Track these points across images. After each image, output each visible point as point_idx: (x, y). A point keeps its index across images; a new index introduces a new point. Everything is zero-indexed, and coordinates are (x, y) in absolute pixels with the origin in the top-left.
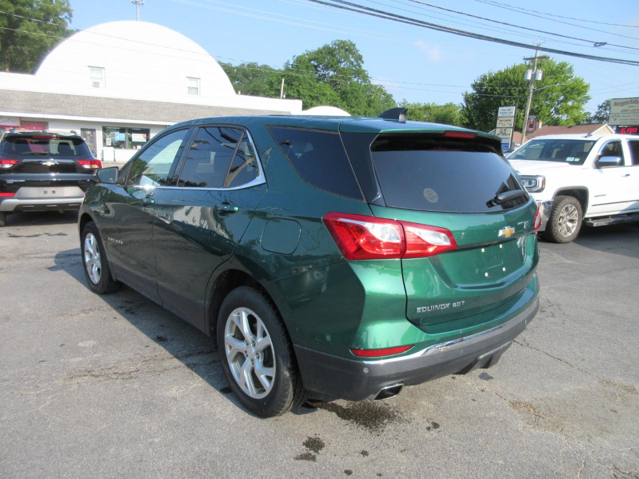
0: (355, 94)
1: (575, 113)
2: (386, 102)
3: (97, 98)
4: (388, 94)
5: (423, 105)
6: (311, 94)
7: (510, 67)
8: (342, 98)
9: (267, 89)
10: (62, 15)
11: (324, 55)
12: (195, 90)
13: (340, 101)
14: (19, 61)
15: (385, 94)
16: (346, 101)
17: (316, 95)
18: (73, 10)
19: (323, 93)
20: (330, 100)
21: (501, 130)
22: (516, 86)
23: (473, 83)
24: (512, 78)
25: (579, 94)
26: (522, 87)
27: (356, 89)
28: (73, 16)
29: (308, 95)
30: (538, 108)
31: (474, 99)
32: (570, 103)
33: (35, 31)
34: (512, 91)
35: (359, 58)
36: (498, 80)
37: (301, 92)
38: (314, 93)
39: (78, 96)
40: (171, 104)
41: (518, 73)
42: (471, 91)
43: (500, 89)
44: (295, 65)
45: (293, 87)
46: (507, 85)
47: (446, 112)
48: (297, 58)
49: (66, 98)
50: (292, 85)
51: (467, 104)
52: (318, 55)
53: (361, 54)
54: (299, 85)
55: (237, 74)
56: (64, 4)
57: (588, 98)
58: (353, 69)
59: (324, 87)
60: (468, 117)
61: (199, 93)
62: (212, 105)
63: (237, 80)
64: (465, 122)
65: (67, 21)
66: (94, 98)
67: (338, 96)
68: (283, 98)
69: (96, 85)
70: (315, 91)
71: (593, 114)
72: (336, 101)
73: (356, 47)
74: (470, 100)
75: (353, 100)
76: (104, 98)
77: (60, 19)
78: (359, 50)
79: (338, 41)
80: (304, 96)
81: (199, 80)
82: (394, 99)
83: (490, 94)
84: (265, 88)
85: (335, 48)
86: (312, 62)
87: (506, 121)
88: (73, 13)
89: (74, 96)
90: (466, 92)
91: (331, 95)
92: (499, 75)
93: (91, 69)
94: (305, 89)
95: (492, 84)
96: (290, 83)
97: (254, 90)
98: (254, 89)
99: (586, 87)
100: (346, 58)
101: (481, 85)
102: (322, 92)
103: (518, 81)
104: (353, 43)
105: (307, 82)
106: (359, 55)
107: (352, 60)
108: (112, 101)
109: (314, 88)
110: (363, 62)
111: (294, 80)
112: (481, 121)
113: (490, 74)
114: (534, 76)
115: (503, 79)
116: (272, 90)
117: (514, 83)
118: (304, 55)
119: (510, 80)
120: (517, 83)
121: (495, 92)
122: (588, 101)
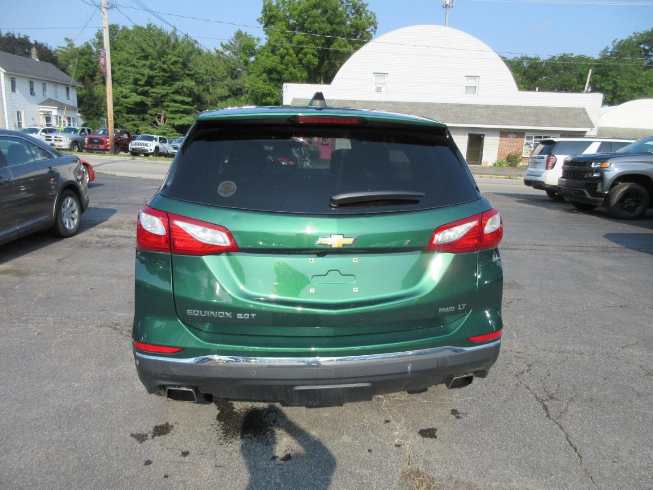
3: (378, 102)
9: (574, 83)
10: (368, 29)
12: (472, 89)
14: (331, 73)
17: (640, 86)
18: (378, 23)
28: (378, 29)
33: (345, 46)
38: (638, 83)
39: (362, 101)
40: (446, 104)
44: (615, 52)
45: (608, 78)
48: (620, 43)
49: (352, 104)
50: (608, 75)
54: (617, 76)
55: (545, 68)
56: (371, 18)
61: (476, 92)
62: (489, 104)
63: (545, 76)
65: (372, 33)
66: (375, 102)
68: (587, 92)
69: (379, 90)
70: (639, 82)
76: (384, 102)
77: (367, 32)
80: (622, 88)
81: (478, 78)
84: (572, 82)
86: (642, 46)
88: (378, 25)
89: (359, 101)
93: (376, 76)
96: (606, 74)
97: (563, 86)
98: (562, 84)
102: (649, 82)
105: (628, 71)
108: (391, 105)
111: (611, 70)
116: (581, 83)
118: (631, 38)
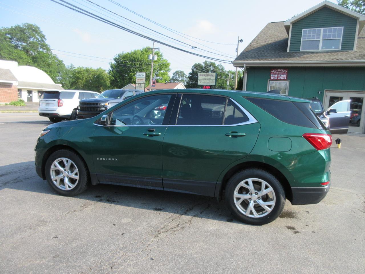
0: (43, 59)
1: (165, 77)
2: (59, 65)
4: (60, 60)
5: (85, 68)
6: (11, 57)
7: (133, 51)
8: (33, 61)
11: (17, 32)
13: (33, 63)
15: (57, 60)
16: (37, 63)
19: (20, 57)
20: (25, 62)
21: (139, 85)
22: (138, 61)
23: (114, 58)
24: (135, 57)
25: (166, 67)
26: (140, 62)
27: (43, 56)
29: (8, 57)
30: (149, 73)
31: (116, 67)
32: (162, 71)
34: (136, 64)
35: (43, 37)
36: (128, 57)
37: (3, 55)
41: (138, 55)
42: (114, 62)
43: (129, 63)
46: (132, 60)
47: (99, 73)
51: (112, 69)
52: (12, 31)
53: (43, 34)
57: (170, 70)
58: (39, 43)
59: (21, 53)
60: (114, 76)
64: (112, 79)
67: (31, 60)
71: (171, 78)
72: (29, 62)
73: (40, 29)
74: (114, 67)
75: (42, 63)
78: (42, 32)
79: (27, 24)
82: (64, 64)
83: (124, 64)
85: (25, 29)
86: (8, 35)
87: (141, 80)
90: (111, 63)
91: (25, 58)
92: (128, 55)
94: (6, 53)
95: (125, 59)
99: (169, 64)
100: (33, 36)
101: (118, 59)
103: (138, 58)
104: (39, 27)
105: (6, 48)
106: (43, 35)
107: (38, 37)
109: (12, 53)
110: (45, 39)
112: (120, 79)
113: (123, 54)
114: (153, 58)
115: (130, 57)
117: (136, 60)
119: (134, 58)
120: (138, 60)
121: (127, 64)
122: (170, 71)
